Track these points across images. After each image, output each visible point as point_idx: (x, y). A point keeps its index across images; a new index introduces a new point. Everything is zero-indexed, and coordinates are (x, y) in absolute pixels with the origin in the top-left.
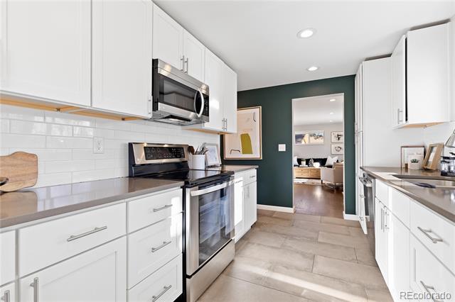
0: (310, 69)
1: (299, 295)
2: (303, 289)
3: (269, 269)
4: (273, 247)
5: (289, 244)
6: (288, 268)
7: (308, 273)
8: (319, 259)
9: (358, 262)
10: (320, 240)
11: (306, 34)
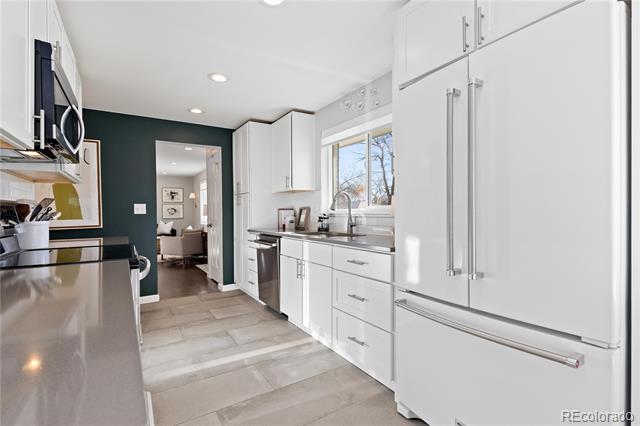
0: (193, 111)
1: (245, 366)
2: (243, 361)
3: (193, 363)
4: (175, 343)
5: (191, 333)
6: (213, 352)
7: (235, 346)
8: (233, 332)
9: (265, 321)
10: (218, 317)
11: (219, 78)
